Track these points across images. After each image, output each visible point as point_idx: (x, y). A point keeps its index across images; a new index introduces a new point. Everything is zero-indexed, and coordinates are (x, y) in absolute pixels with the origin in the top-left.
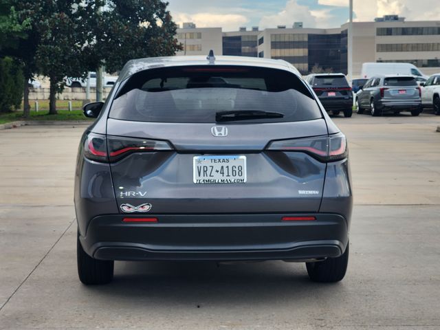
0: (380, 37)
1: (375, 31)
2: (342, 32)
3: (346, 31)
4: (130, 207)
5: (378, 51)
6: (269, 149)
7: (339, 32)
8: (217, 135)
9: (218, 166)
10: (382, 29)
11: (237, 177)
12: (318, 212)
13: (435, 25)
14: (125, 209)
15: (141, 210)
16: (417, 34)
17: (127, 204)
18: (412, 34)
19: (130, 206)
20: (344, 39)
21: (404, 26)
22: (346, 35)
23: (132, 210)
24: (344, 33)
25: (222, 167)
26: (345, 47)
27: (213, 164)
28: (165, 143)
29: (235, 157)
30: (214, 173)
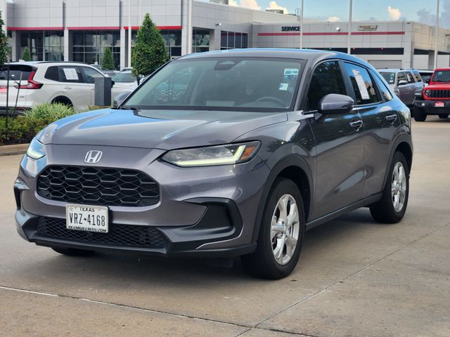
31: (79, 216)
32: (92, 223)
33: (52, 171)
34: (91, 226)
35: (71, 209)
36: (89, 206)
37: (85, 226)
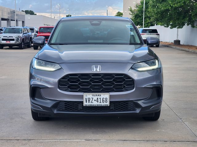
31: (91, 99)
32: (99, 101)
33: (70, 77)
34: (99, 104)
35: (86, 96)
36: (97, 94)
37: (95, 103)
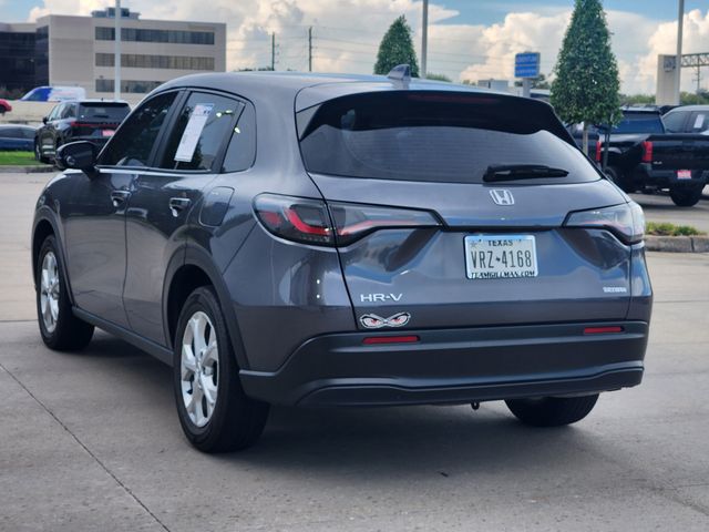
0: (102, 42)
1: (93, 33)
2: (39, 30)
3: (46, 28)
4: (375, 320)
5: (97, 65)
6: (569, 224)
7: (33, 30)
8: (501, 203)
9: (498, 252)
10: (104, 28)
11: (525, 268)
12: (625, 320)
13: (187, 29)
14: (368, 323)
15: (392, 323)
16: (160, 41)
17: (372, 315)
18: (151, 41)
19: (376, 317)
20: (42, 41)
21: (139, 27)
22: (46, 36)
23: (379, 324)
24: (43, 32)
25: (504, 252)
26: (43, 55)
27: (492, 248)
28: (427, 214)
29: (520, 237)
30: (494, 262)
